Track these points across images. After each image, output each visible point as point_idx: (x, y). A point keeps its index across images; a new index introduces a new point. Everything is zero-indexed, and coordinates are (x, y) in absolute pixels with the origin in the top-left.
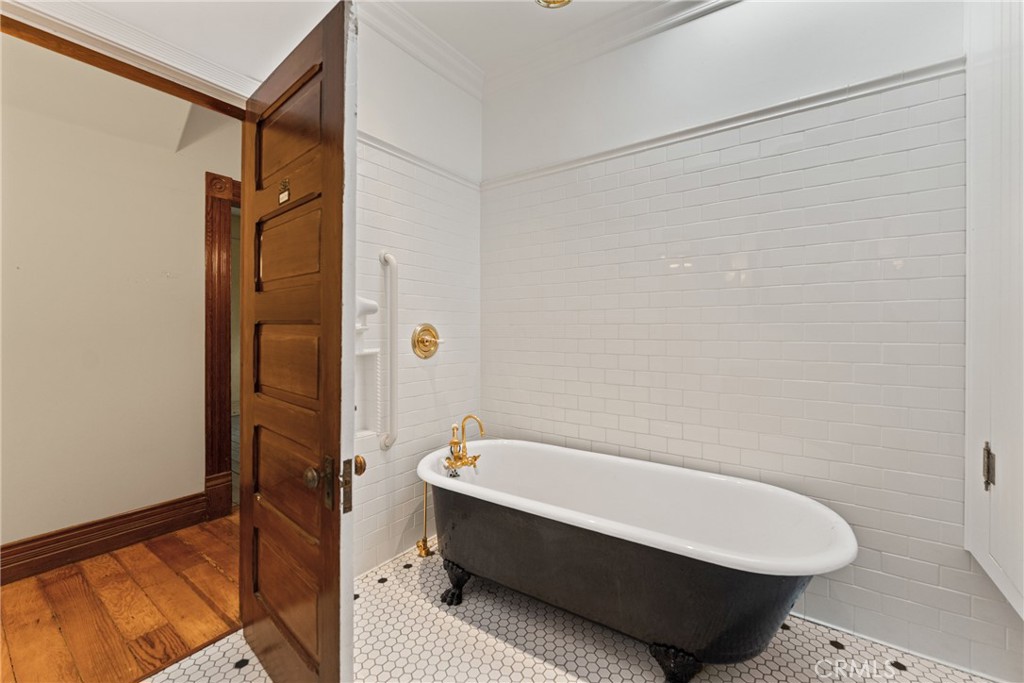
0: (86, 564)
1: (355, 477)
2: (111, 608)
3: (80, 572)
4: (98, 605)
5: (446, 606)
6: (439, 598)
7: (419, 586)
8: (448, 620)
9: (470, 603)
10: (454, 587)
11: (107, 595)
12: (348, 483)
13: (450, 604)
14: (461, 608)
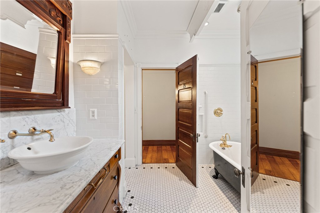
0: (163, 147)
1: (198, 137)
2: (163, 154)
3: (162, 147)
4: (162, 152)
5: (213, 178)
6: (212, 176)
7: (209, 172)
8: (212, 181)
9: (218, 180)
10: (216, 174)
11: (163, 152)
12: (197, 137)
13: (214, 178)
14: (216, 180)
